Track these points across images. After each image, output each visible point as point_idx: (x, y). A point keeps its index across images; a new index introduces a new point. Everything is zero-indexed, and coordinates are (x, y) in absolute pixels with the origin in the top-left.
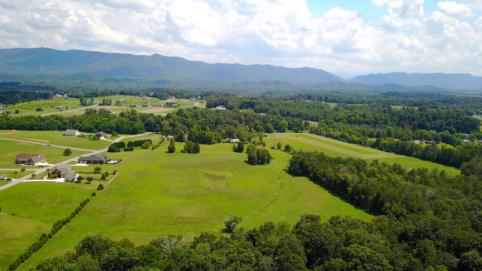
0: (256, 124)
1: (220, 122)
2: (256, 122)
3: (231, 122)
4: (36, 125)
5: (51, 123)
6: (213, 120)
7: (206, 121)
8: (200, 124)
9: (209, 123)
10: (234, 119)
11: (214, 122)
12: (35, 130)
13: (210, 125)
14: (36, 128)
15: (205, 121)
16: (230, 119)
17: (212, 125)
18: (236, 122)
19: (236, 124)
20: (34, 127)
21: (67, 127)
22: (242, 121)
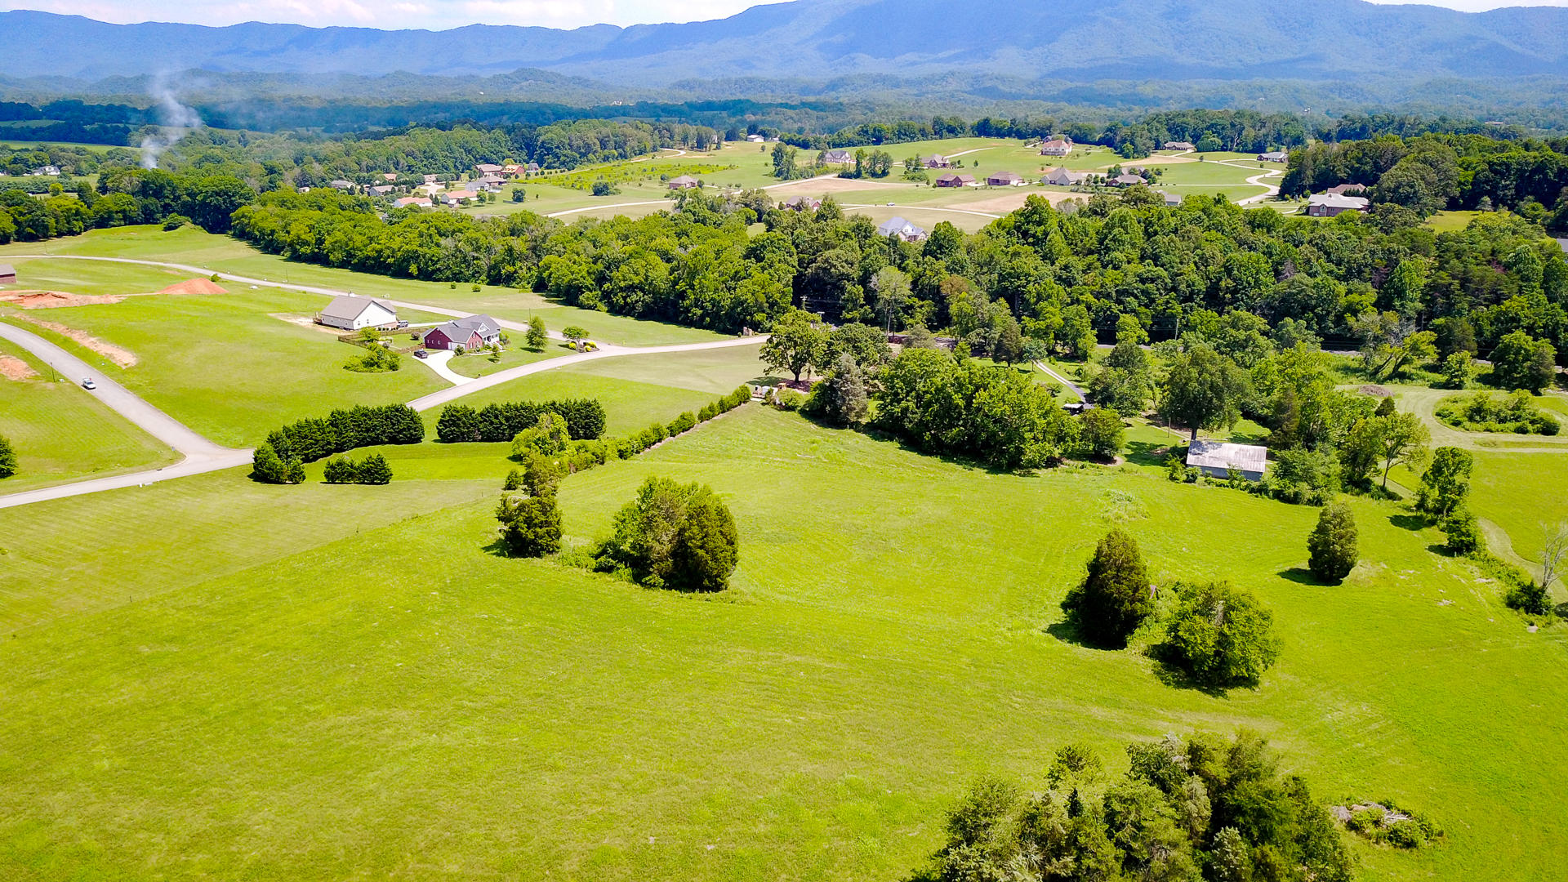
0: (1510, 322)
1: (1235, 291)
2: (1515, 304)
3: (1313, 292)
4: (414, 257)
5: (467, 249)
6: (1195, 277)
7: (1152, 281)
8: (1108, 296)
9: (1168, 291)
10: (1344, 278)
11: (1201, 286)
12: (410, 276)
13: (1168, 302)
14: (413, 269)
15: (1143, 281)
16: (1313, 275)
17: (1178, 308)
18: (1354, 298)
19: (1355, 313)
20: (409, 265)
21: (516, 272)
22: (1401, 293)
